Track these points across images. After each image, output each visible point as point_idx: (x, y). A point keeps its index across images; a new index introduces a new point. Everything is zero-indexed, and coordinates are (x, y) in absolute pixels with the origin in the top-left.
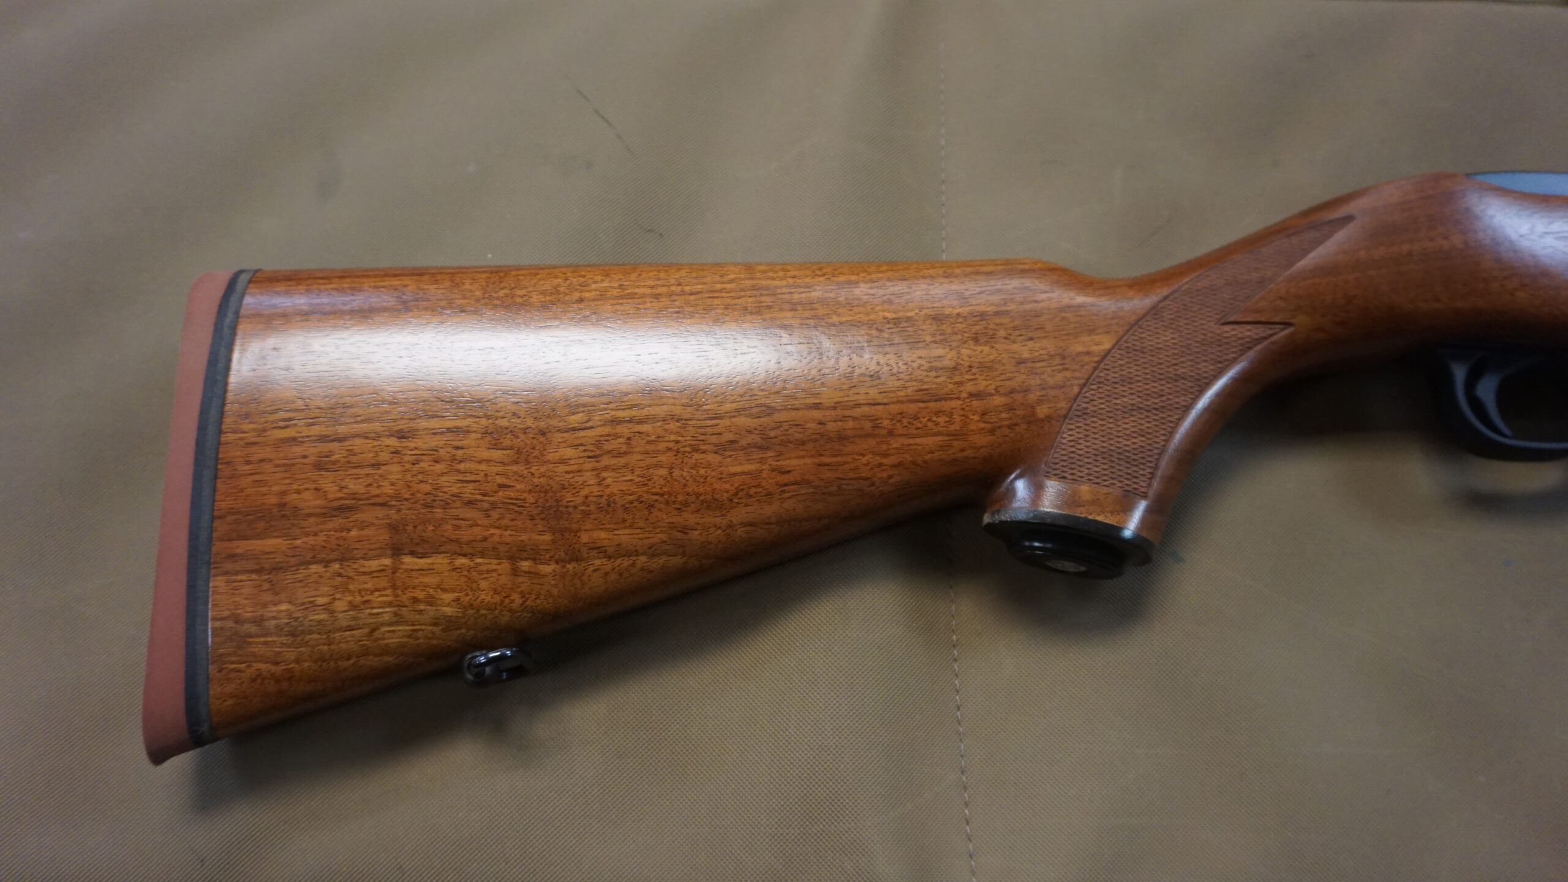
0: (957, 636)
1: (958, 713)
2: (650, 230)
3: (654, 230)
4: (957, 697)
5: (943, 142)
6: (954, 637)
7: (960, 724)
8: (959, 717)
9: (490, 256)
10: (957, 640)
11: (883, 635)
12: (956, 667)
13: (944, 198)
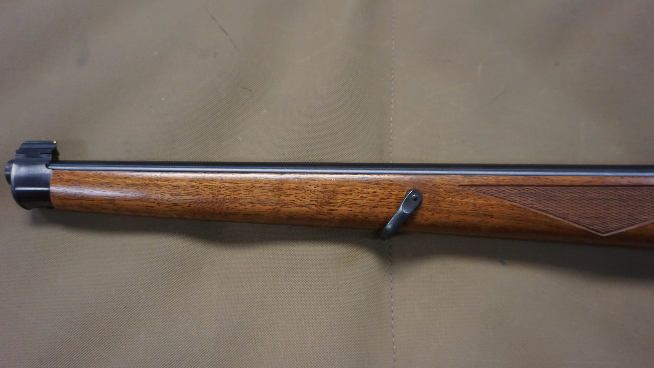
0: (393, 299)
1: (393, 339)
2: (245, 88)
3: (247, 88)
4: (393, 331)
5: (393, 48)
6: (392, 300)
7: (394, 344)
8: (394, 340)
9: (163, 99)
10: (393, 301)
11: (356, 299)
12: (392, 315)
13: (393, 77)
